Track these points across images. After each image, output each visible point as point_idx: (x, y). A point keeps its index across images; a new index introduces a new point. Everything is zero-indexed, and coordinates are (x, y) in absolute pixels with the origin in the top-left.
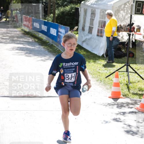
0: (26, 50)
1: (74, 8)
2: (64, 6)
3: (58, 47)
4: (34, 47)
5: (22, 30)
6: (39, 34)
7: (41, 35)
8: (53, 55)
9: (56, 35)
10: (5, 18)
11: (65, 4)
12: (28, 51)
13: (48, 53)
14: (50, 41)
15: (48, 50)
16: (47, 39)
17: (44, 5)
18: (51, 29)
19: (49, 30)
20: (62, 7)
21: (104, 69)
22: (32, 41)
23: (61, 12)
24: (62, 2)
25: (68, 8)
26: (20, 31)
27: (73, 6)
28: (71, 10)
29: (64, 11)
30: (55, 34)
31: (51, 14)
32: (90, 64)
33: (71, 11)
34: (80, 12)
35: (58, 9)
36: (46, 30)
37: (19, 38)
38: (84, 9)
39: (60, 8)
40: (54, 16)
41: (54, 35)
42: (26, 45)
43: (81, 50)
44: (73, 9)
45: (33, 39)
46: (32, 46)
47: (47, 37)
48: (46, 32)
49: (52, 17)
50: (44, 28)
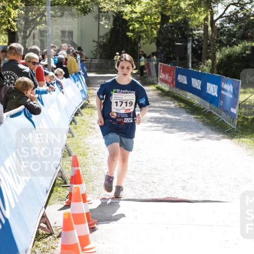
0: (165, 122)
1: (249, 48)
2: (231, 46)
3: (220, 116)
4: (179, 116)
5: (158, 88)
6: (186, 95)
7: (189, 96)
8: (212, 129)
9: (217, 96)
11: (233, 41)
12: (168, 124)
13: (202, 126)
14: (207, 106)
15: (203, 121)
16: (200, 102)
17: (196, 45)
18: (209, 85)
19: (204, 86)
20: (228, 46)
22: (175, 106)
23: (225, 56)
24: (226, 39)
25: (238, 48)
26: (155, 90)
27: (247, 45)
28: (243, 51)
29: (232, 53)
30: (215, 94)
31: (208, 60)
33: (244, 53)
35: (220, 50)
36: (199, 88)
37: (153, 102)
39: (224, 48)
40: (213, 64)
41: (213, 94)
42: (165, 114)
44: (248, 50)
45: (177, 104)
46: (175, 116)
47: (201, 99)
48: (199, 90)
49: (210, 66)
50: (196, 83)
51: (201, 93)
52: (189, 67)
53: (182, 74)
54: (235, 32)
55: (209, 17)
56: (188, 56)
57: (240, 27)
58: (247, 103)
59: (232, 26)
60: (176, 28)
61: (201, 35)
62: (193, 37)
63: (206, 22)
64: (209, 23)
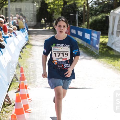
3: (91, 49)
7: (77, 39)
8: (87, 55)
9: (89, 39)
11: (97, 13)
13: (83, 54)
14: (85, 44)
15: (83, 51)
17: (80, 15)
18: (86, 34)
19: (83, 35)
20: (95, 16)
23: (94, 20)
24: (94, 12)
25: (99, 17)
27: (104, 15)
28: (102, 18)
29: (97, 19)
30: (89, 38)
31: (85, 22)
32: (118, 62)
34: (109, 19)
35: (91, 18)
36: (81, 35)
38: (113, 17)
39: (93, 17)
40: (88, 24)
41: (88, 38)
43: (111, 51)
44: (104, 18)
47: (82, 41)
49: (86, 25)
50: (80, 33)
51: (82, 38)
52: (76, 26)
53: (73, 29)
54: (98, 9)
55: (86, 2)
56: (76, 21)
57: (101, 7)
58: (104, 43)
59: (97, 7)
60: (70, 7)
61: (82, 11)
62: (78, 12)
63: (85, 4)
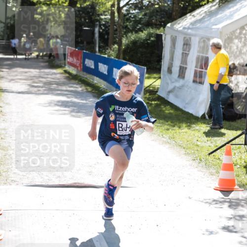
0: (72, 106)
1: (153, 35)
2: (137, 32)
4: (86, 100)
5: (66, 72)
6: (93, 79)
7: (96, 80)
10: (36, 51)
11: (138, 27)
12: (75, 108)
14: (113, 90)
16: (107, 87)
17: (103, 30)
18: (115, 70)
19: (110, 71)
20: (134, 33)
21: (206, 139)
22: (82, 90)
23: (131, 41)
24: (132, 25)
25: (143, 34)
26: (62, 73)
27: (152, 32)
28: (148, 38)
29: (137, 39)
31: (114, 45)
32: (180, 131)
33: (149, 40)
34: (164, 42)
35: (126, 36)
36: (106, 73)
37: (61, 86)
38: (172, 36)
39: (130, 34)
40: (119, 49)
42: (72, 97)
43: (165, 106)
44: (152, 37)
45: (84, 88)
46: (82, 100)
47: (109, 85)
48: (105, 75)
49: (116, 50)
50: (103, 68)
51: (108, 78)
52: (95, 52)
53: (90, 59)
54: (141, 18)
55: (116, 3)
56: (96, 40)
57: (145, 15)
58: (151, 89)
59: (138, 13)
60: (83, 12)
61: (107, 20)
62: (100, 22)
63: (113, 9)
64: (115, 9)
